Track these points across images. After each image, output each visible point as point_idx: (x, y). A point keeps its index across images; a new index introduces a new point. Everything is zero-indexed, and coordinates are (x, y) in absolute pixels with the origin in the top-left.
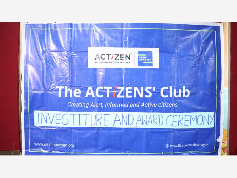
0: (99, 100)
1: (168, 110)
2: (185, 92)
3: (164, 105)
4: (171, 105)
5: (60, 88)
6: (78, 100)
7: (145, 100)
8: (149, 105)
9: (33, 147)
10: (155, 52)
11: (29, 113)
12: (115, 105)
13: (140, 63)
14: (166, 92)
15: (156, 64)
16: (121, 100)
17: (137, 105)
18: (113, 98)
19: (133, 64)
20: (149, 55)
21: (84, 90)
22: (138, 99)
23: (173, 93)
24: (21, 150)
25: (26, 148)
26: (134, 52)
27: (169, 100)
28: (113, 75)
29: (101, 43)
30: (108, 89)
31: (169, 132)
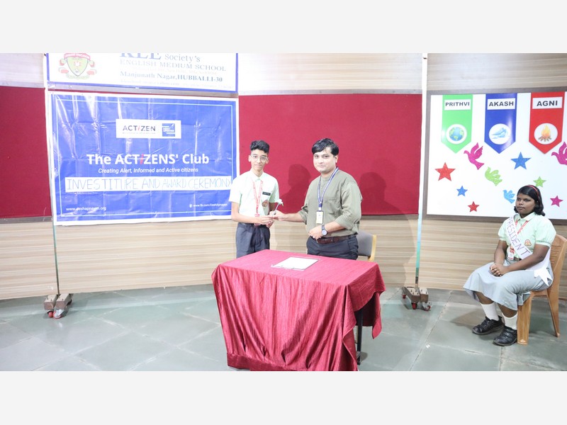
0: (128, 167)
1: (190, 174)
2: (205, 159)
3: (185, 170)
4: (193, 170)
5: (90, 156)
6: (107, 167)
7: (170, 166)
8: (173, 170)
9: (65, 212)
10: (178, 123)
11: (60, 180)
12: (143, 171)
13: (164, 134)
14: (188, 159)
15: (178, 135)
16: (148, 167)
17: (162, 170)
18: (141, 165)
19: (158, 135)
20: (172, 127)
21: (114, 157)
22: (162, 166)
23: (194, 160)
25: (58, 214)
26: (158, 124)
27: (190, 166)
28: (140, 145)
29: (128, 115)
30: (136, 156)
31: (191, 193)
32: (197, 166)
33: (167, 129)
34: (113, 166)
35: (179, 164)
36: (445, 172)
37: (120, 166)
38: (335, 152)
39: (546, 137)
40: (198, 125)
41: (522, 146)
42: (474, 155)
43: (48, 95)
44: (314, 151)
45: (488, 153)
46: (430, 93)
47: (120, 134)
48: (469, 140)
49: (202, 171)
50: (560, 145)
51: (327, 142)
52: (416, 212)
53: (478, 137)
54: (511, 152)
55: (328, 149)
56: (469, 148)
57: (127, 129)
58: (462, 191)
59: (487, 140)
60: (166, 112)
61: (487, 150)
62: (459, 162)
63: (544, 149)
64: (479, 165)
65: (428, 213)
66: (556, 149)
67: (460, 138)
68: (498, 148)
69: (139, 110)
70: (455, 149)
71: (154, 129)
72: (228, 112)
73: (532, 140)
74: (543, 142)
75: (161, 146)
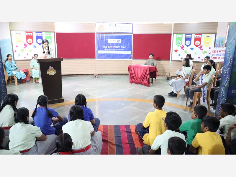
0: (110, 49)
1: (122, 50)
2: (125, 47)
3: (121, 49)
4: (123, 49)
5: (103, 46)
6: (106, 49)
7: (118, 49)
8: (119, 49)
9: (98, 57)
10: (120, 40)
11: (97, 51)
12: (113, 49)
13: (117, 42)
14: (122, 47)
15: (120, 42)
16: (114, 49)
17: (117, 49)
18: (113, 48)
19: (116, 42)
20: (119, 40)
21: (108, 47)
22: (117, 48)
23: (123, 47)
24: (95, 57)
26: (116, 40)
27: (122, 49)
28: (113, 44)
29: (111, 38)
30: (112, 46)
31: (122, 54)
32: (124, 49)
33: (118, 41)
34: (107, 48)
35: (120, 48)
36: (176, 51)
37: (109, 48)
38: (153, 56)
39: (197, 44)
40: (124, 40)
41: (192, 45)
42: (182, 47)
43: (96, 34)
44: (150, 55)
45: (185, 47)
46: (174, 34)
47: (109, 42)
48: (181, 44)
49: (125, 50)
50: (200, 45)
52: (169, 59)
53: (183, 43)
54: (190, 47)
55: (152, 55)
56: (181, 46)
57: (110, 41)
58: (179, 55)
59: (185, 44)
60: (118, 37)
62: (179, 49)
63: (197, 46)
64: (183, 50)
65: (172, 60)
66: (199, 46)
67: (179, 44)
68: (188, 46)
70: (178, 46)
71: (115, 41)
72: (130, 37)
73: (195, 44)
74: (197, 45)
75: (117, 44)
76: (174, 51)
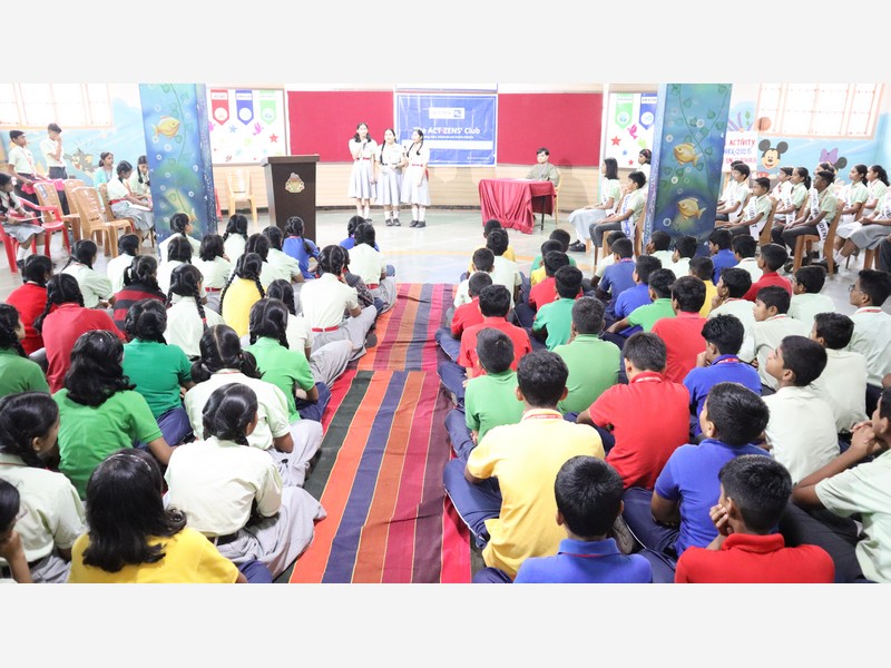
0: (435, 135)
1: (469, 140)
3: (465, 137)
4: (471, 137)
7: (458, 135)
8: (459, 137)
10: (462, 110)
12: (443, 137)
13: (455, 116)
14: (467, 131)
15: (463, 116)
16: (446, 135)
18: (442, 134)
20: (459, 112)
21: (428, 129)
22: (454, 134)
23: (471, 131)
26: (452, 110)
27: (469, 135)
28: (441, 123)
29: (436, 106)
30: (439, 129)
31: (469, 151)
32: (473, 135)
33: (457, 114)
35: (463, 133)
36: (616, 141)
37: (430, 134)
38: (547, 154)
40: (474, 110)
42: (633, 131)
43: (395, 95)
45: (640, 130)
46: (610, 92)
47: (431, 117)
48: (630, 122)
49: (476, 138)
51: (543, 150)
53: (635, 121)
55: (544, 153)
56: (630, 127)
57: (436, 113)
58: (625, 152)
59: (640, 122)
60: (456, 103)
61: (640, 128)
62: (625, 136)
64: (635, 137)
67: (625, 120)
68: (645, 127)
69: (441, 103)
70: (622, 127)
71: (448, 113)
72: (491, 103)
75: (453, 123)
76: (610, 142)
